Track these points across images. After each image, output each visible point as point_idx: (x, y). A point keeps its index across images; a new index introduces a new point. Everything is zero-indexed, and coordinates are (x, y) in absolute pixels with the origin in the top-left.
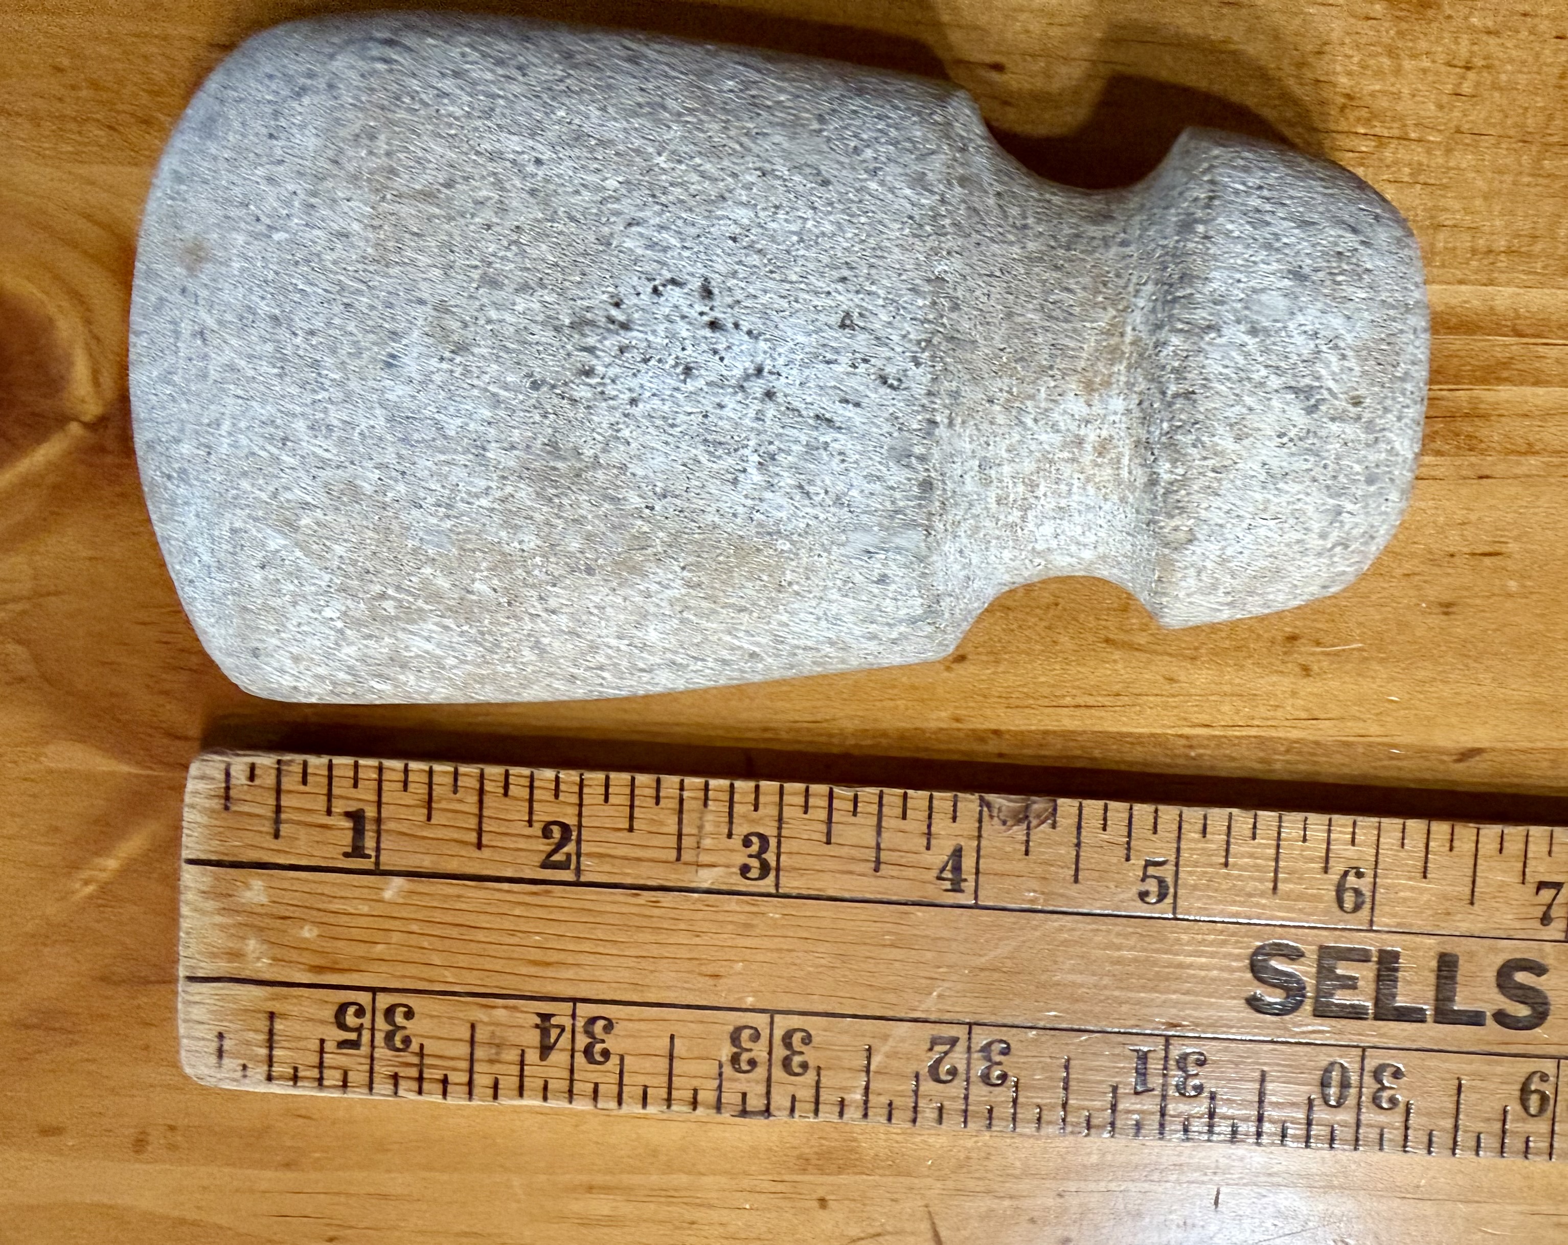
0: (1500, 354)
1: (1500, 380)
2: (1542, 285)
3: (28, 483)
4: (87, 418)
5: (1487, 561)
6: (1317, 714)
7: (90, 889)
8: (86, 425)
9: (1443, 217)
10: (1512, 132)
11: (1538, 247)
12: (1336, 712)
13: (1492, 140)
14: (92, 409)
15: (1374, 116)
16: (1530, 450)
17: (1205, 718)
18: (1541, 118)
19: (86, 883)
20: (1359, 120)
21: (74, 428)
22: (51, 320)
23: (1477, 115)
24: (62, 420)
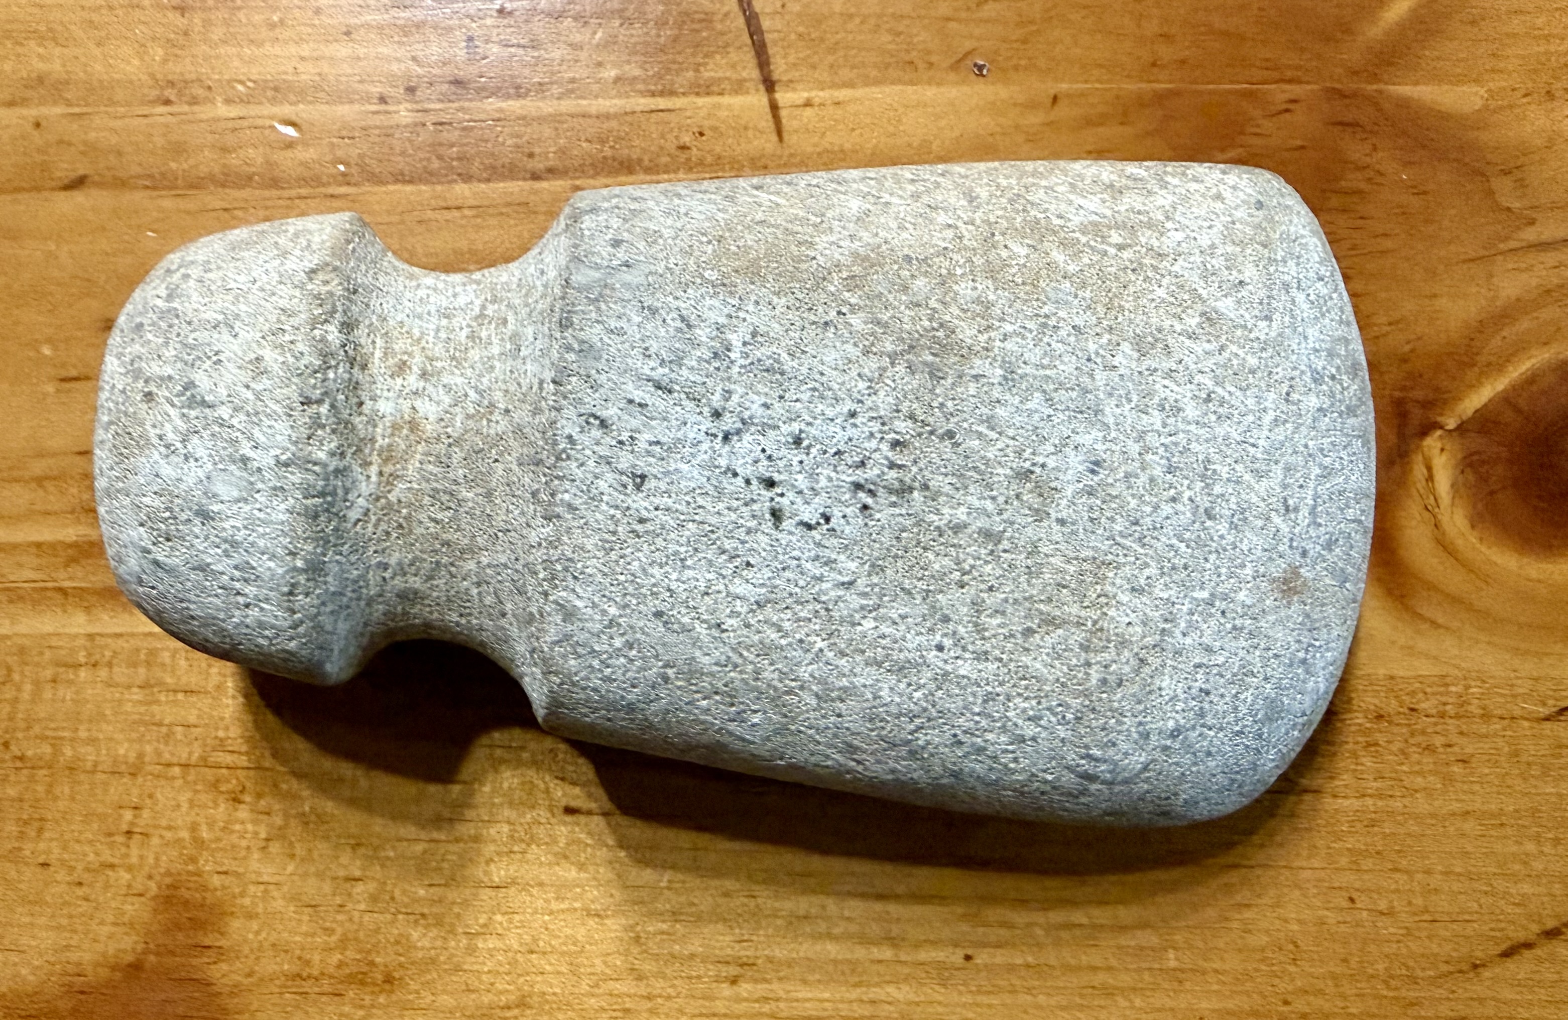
0: (77, 570)
1: (74, 545)
2: (44, 636)
3: (1498, 366)
4: (1439, 432)
5: (74, 373)
8: (1442, 428)
9: (141, 694)
10: (82, 777)
11: (48, 673)
13: (101, 768)
14: (1432, 442)
15: (213, 785)
16: (40, 481)
18: (57, 791)
21: (1451, 424)
22: (1473, 527)
23: (116, 790)
24: (1462, 429)
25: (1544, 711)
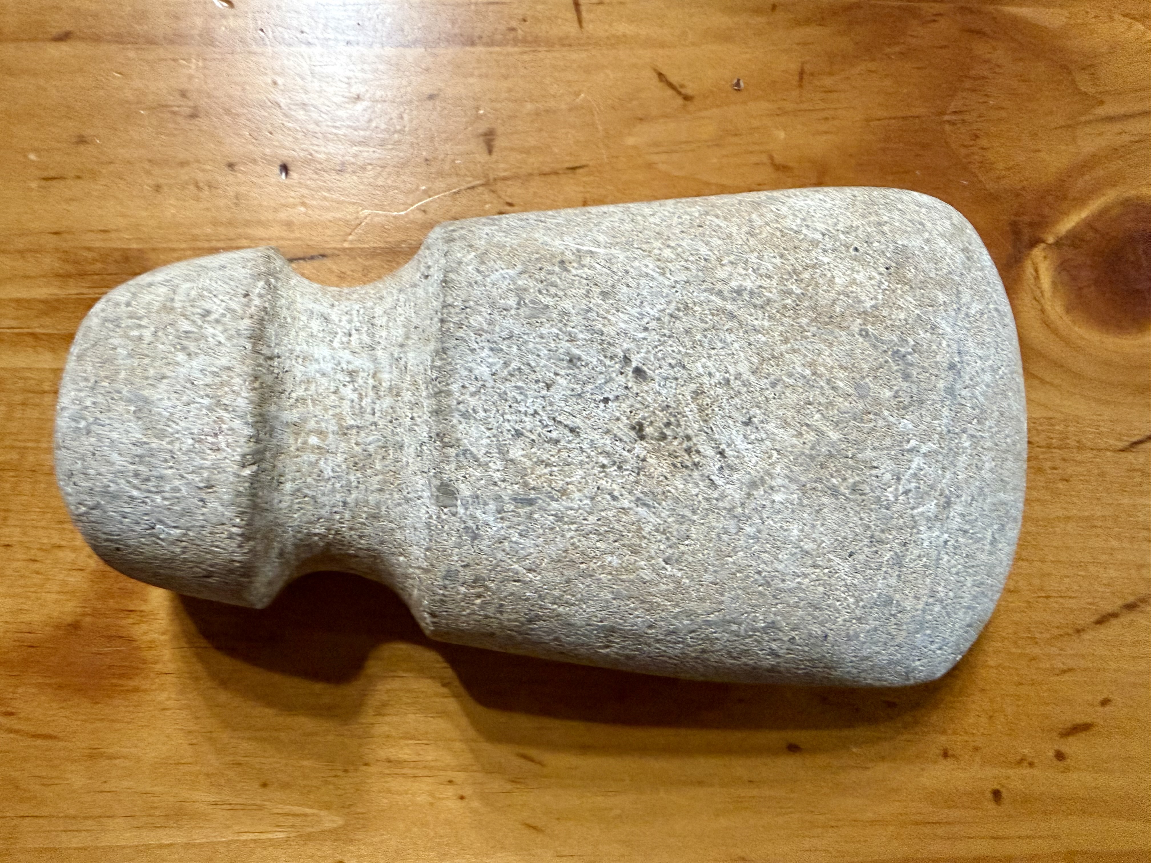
0: (47, 321)
1: (45, 302)
4: (1042, 245)
5: (52, 174)
8: (1043, 241)
14: (1038, 253)
21: (1051, 240)
24: (1058, 244)
25: (1121, 445)
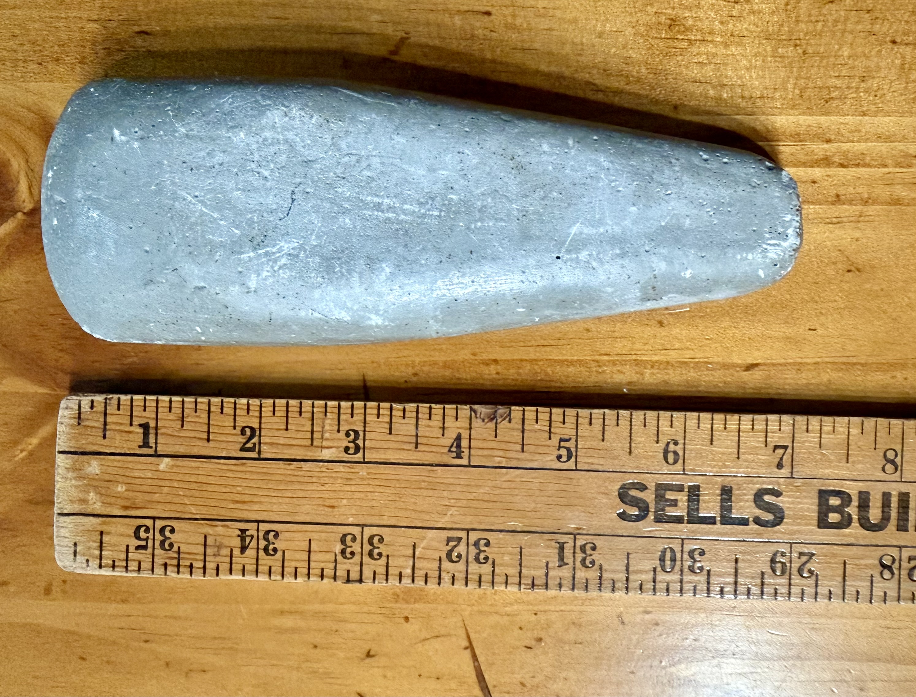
4: (25, 211)
6: (669, 347)
7: (24, 454)
9: (725, 81)
10: (761, 35)
12: (677, 345)
13: (752, 40)
14: (28, 206)
15: (688, 29)
17: (607, 350)
19: (22, 451)
20: (678, 32)
21: (19, 215)
22: (9, 161)
23: (742, 27)
24: (14, 212)
